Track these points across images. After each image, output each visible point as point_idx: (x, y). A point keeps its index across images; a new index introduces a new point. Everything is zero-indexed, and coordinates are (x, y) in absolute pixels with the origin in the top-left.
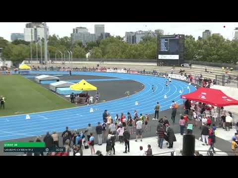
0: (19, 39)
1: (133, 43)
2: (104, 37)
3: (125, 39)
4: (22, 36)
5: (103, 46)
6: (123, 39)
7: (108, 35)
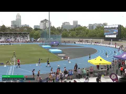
0: (37, 28)
1: (92, 29)
2: (78, 26)
3: (88, 28)
4: (39, 26)
5: (77, 31)
6: (87, 27)
7: (80, 25)
